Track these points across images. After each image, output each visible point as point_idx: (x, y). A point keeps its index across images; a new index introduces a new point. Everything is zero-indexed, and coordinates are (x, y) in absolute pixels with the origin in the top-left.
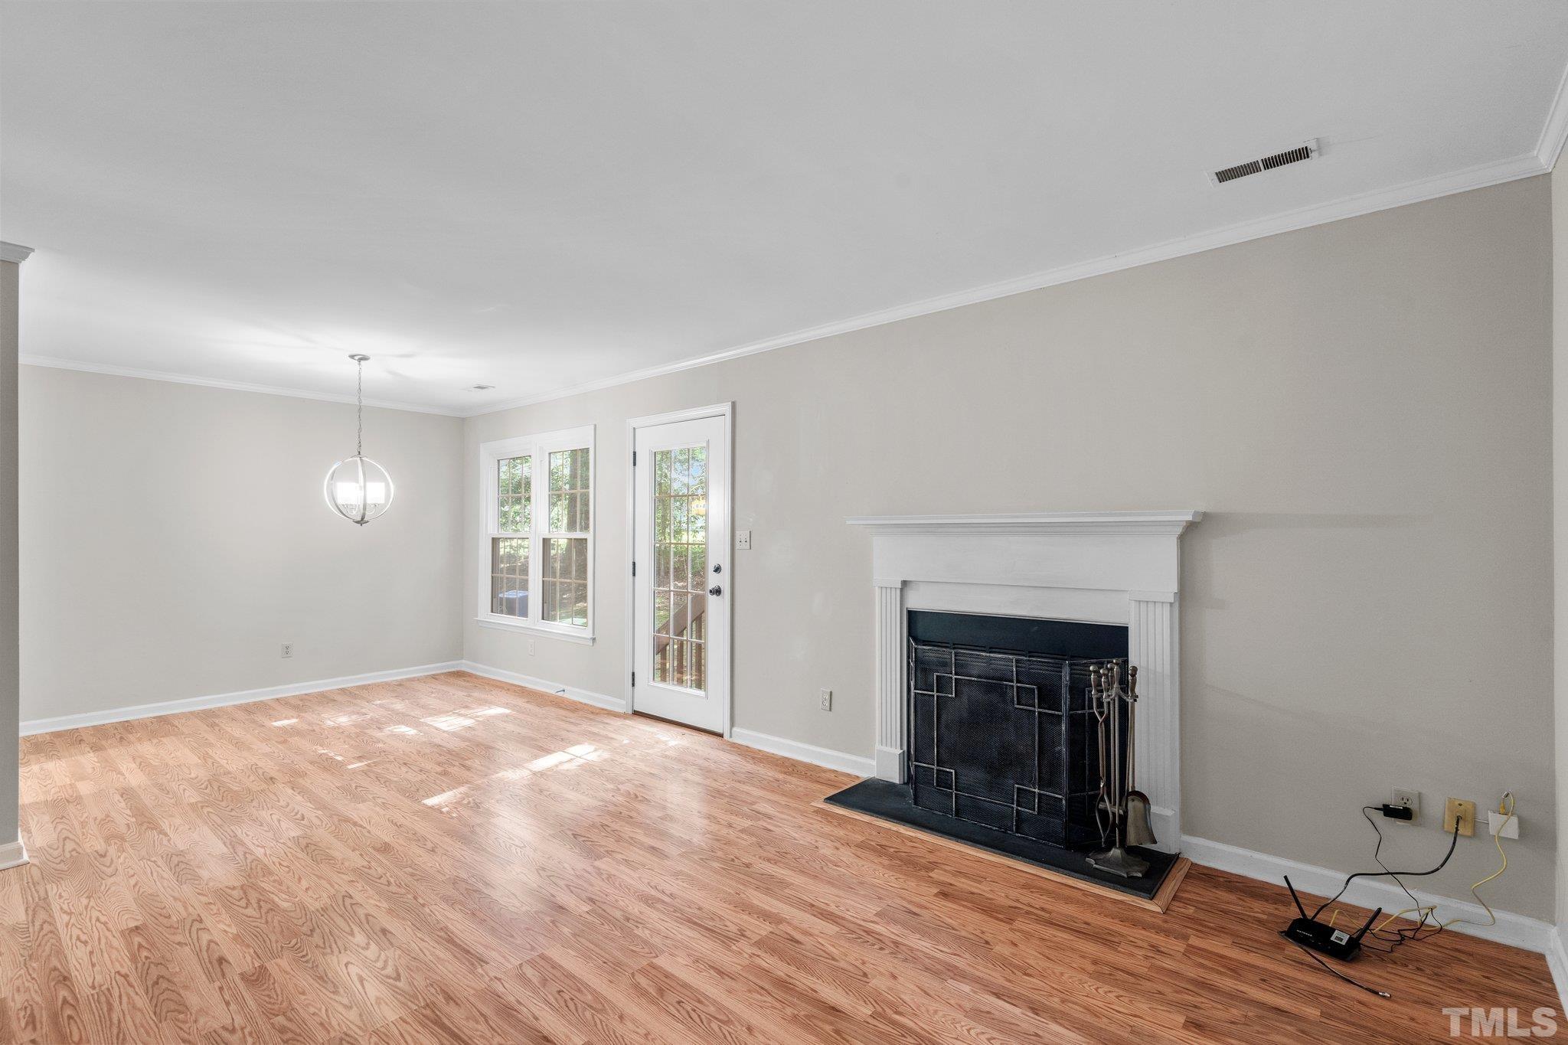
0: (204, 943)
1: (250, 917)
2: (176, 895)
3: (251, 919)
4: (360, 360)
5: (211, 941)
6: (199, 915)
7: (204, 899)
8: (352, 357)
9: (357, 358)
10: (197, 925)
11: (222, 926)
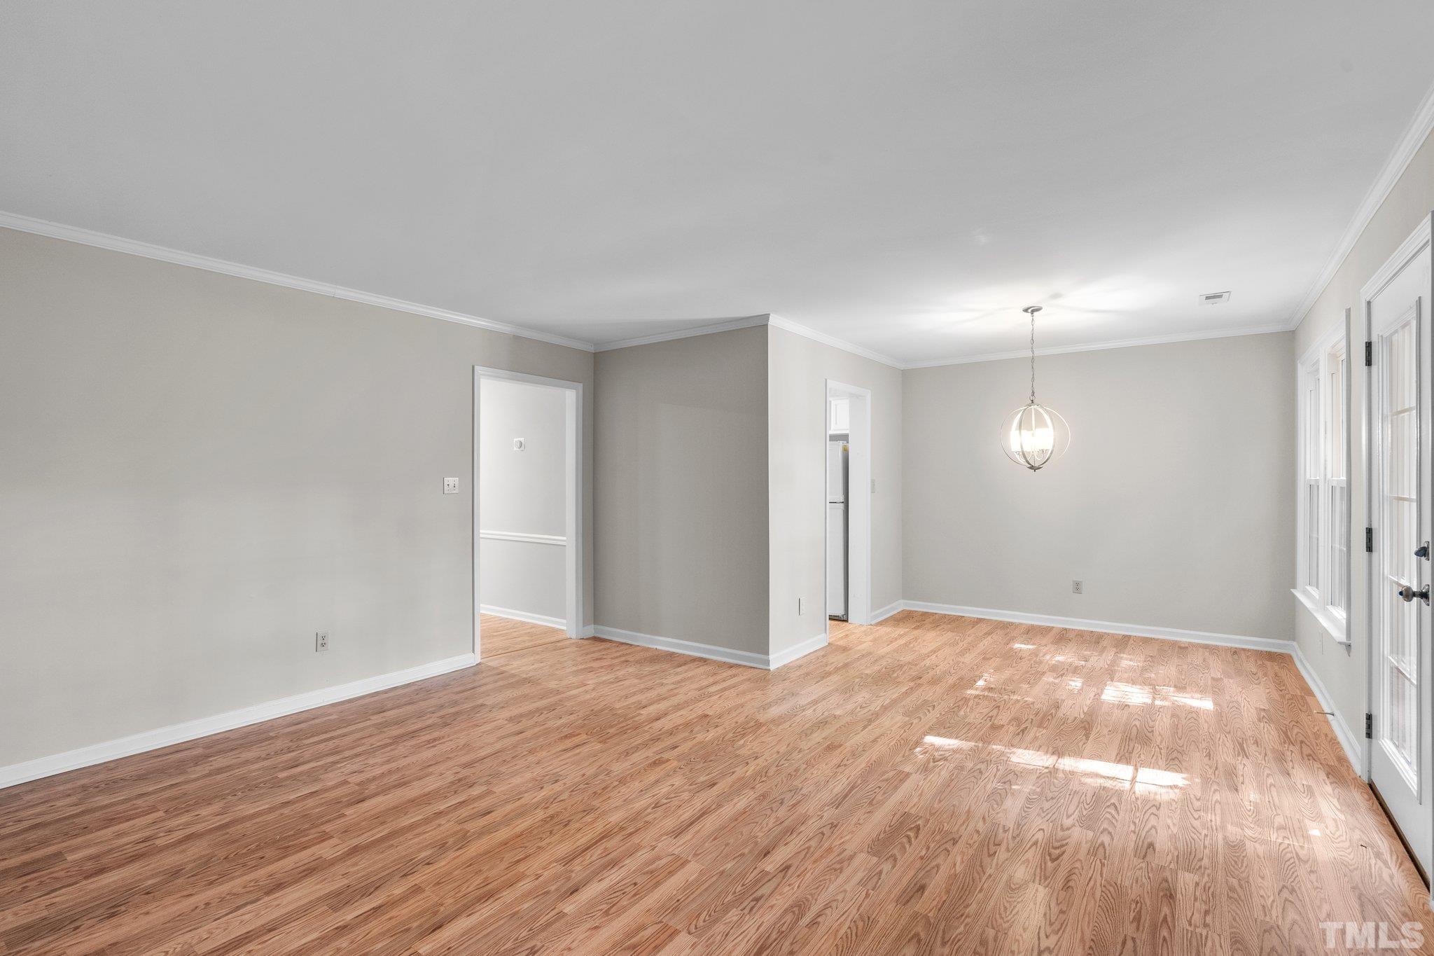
4: (1033, 312)
8: (1026, 310)
9: (1030, 310)
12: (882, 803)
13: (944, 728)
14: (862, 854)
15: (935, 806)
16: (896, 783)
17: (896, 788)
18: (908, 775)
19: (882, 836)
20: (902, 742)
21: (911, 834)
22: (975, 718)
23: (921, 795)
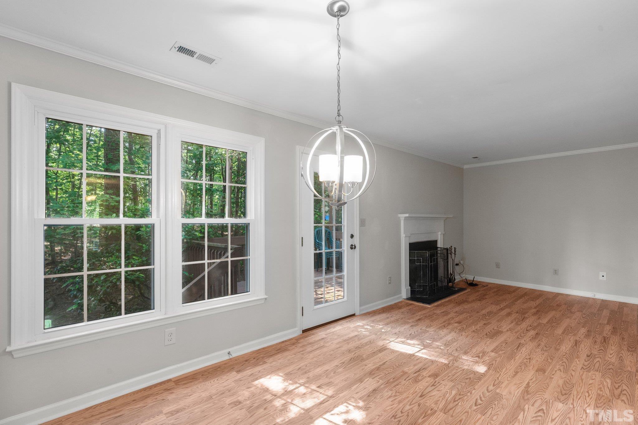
0: (588, 362)
1: (567, 359)
2: (580, 381)
3: (568, 359)
5: (585, 361)
6: (581, 370)
7: (573, 373)
10: (585, 367)
11: (578, 362)
12: (502, 343)
13: (470, 378)
14: (504, 331)
15: (479, 340)
16: (497, 349)
17: (497, 347)
18: (492, 351)
19: (499, 334)
20: (498, 370)
21: (488, 334)
22: (445, 385)
23: (485, 344)
